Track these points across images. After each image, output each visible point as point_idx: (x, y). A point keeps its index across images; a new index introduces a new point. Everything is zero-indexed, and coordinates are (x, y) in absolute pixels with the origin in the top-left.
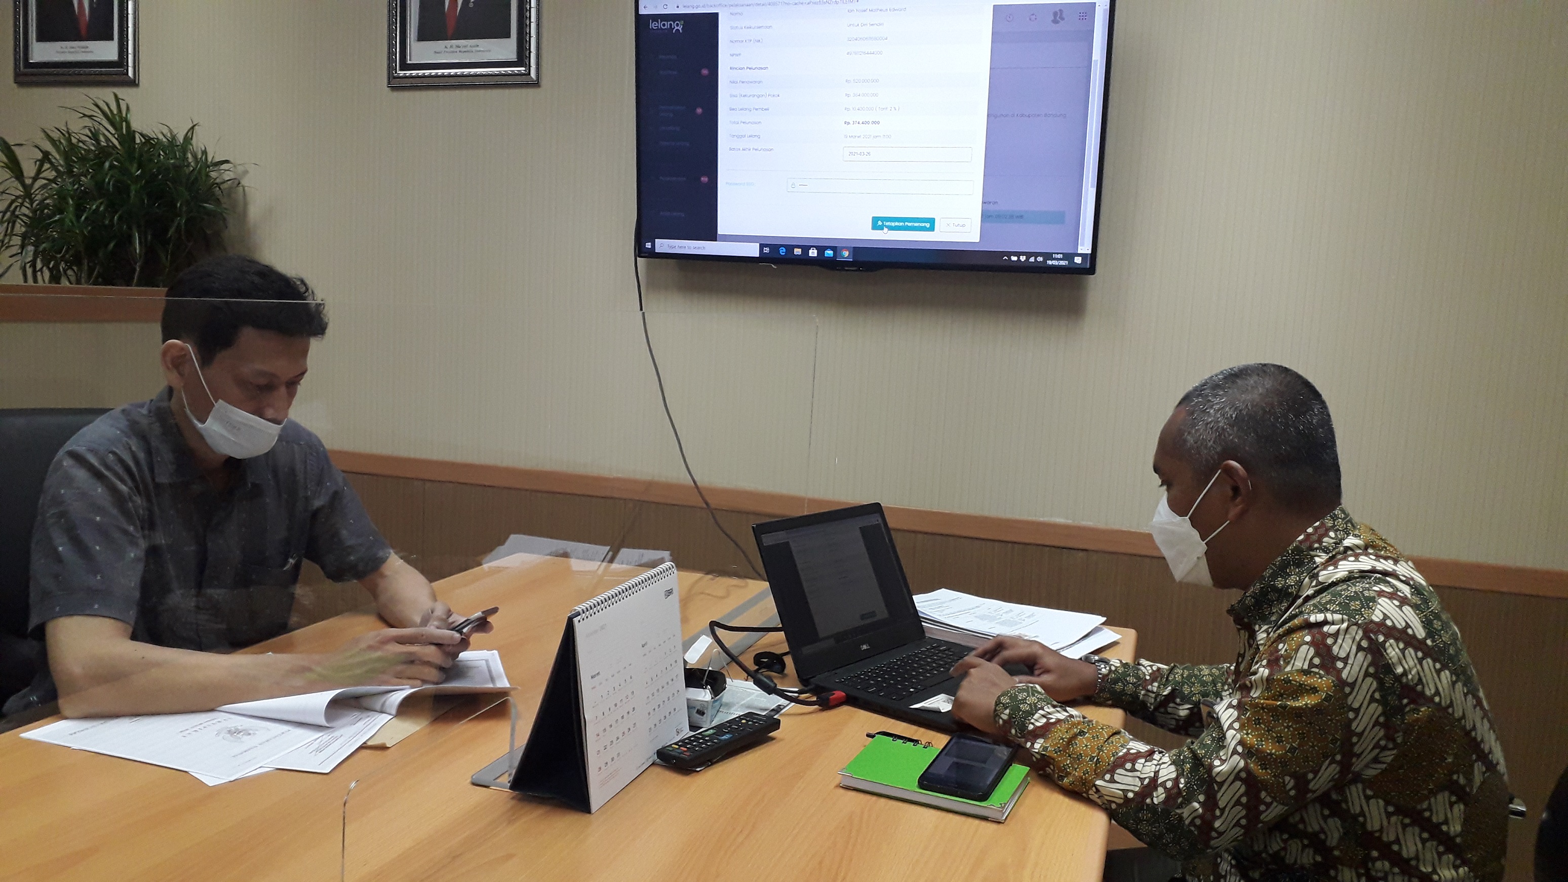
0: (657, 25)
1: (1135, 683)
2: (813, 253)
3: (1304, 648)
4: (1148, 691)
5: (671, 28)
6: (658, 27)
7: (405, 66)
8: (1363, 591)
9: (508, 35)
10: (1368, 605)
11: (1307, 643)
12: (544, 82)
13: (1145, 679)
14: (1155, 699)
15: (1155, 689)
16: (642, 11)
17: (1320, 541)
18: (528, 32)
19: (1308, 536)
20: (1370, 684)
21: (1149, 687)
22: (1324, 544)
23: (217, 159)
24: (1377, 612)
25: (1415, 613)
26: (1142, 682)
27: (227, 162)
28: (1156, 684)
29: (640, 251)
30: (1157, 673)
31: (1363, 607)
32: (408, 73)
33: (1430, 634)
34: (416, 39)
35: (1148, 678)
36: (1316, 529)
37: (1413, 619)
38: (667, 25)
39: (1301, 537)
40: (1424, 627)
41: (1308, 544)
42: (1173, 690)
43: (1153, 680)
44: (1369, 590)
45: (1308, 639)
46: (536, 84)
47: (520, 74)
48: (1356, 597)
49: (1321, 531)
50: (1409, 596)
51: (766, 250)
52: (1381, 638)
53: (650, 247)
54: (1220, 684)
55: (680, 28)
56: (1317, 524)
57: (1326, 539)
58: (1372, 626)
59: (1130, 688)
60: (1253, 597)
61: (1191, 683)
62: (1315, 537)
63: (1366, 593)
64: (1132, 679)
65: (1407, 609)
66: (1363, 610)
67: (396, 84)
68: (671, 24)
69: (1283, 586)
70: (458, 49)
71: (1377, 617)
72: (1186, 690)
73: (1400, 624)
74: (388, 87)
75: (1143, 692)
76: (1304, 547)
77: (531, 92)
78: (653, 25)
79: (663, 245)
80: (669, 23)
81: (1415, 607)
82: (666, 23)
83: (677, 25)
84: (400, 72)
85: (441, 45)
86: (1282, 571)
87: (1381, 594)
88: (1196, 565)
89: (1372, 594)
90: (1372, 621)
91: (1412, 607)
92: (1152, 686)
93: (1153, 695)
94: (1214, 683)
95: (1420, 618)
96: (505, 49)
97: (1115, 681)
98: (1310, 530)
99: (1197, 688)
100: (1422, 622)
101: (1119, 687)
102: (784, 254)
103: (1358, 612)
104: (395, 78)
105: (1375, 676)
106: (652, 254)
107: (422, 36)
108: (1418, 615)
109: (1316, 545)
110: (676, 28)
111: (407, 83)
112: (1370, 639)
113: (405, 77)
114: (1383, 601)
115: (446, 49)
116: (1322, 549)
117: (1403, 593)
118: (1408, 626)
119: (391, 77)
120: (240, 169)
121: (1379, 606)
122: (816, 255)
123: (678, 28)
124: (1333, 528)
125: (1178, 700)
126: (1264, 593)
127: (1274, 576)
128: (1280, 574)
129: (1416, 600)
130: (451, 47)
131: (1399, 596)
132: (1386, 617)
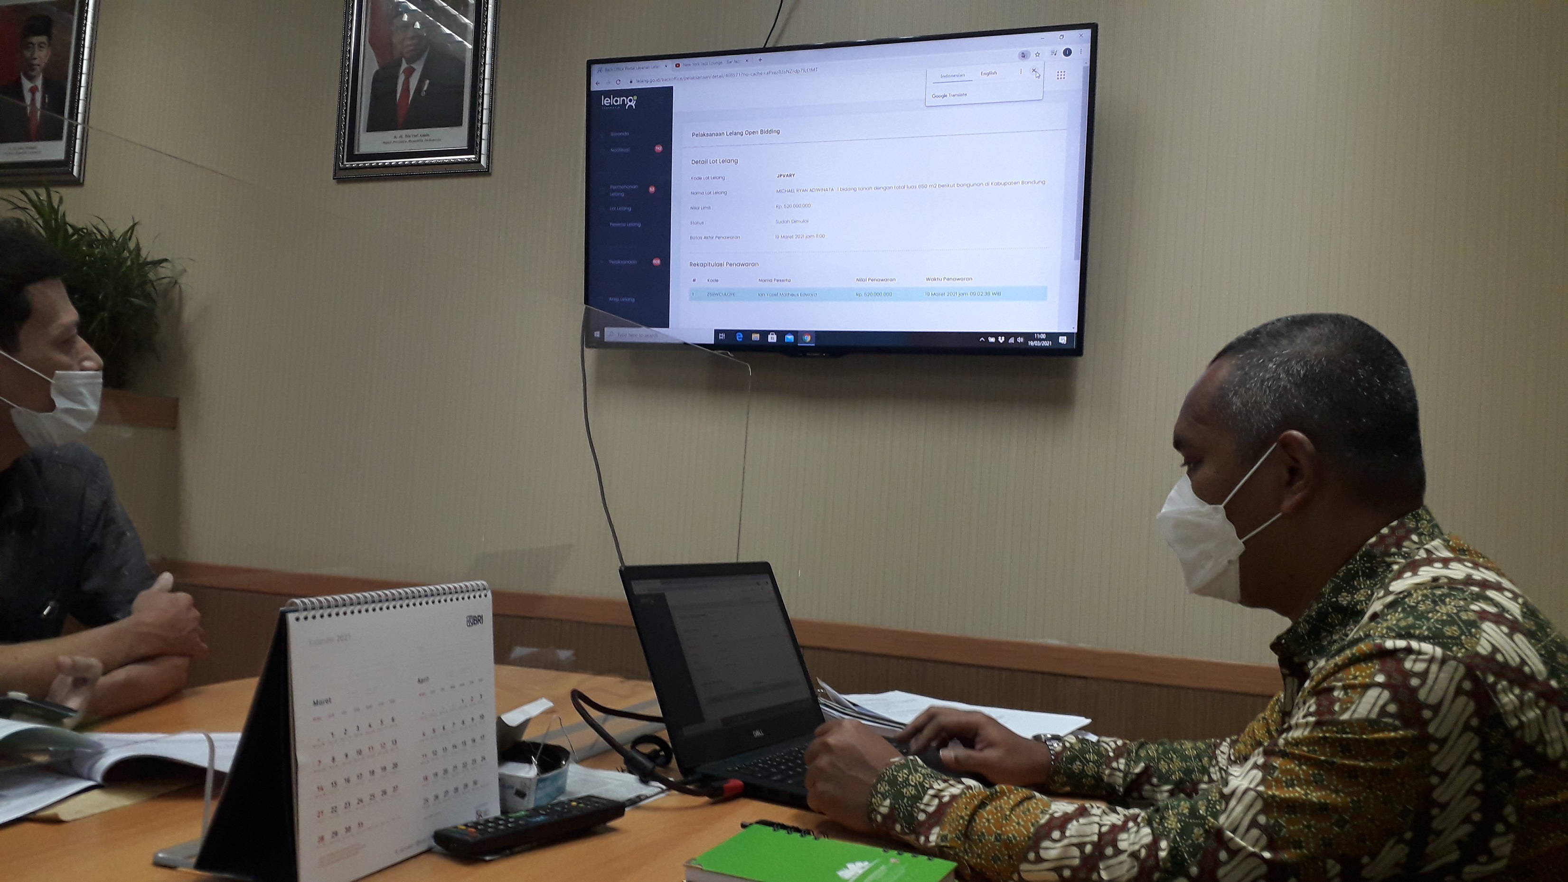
0: (609, 101)
1: (1097, 761)
2: (772, 338)
3: (1373, 693)
4: (1114, 769)
5: (624, 104)
6: (610, 103)
7: (352, 157)
8: (1459, 611)
9: (460, 124)
10: (1470, 633)
11: (1379, 685)
12: (496, 168)
13: (1109, 756)
14: (1124, 779)
15: (1122, 767)
16: (594, 88)
17: (1399, 546)
18: (480, 119)
19: (1383, 538)
20: (1471, 742)
21: (1114, 765)
22: (1404, 549)
23: (156, 258)
24: (1483, 642)
25: (1530, 643)
26: (1104, 759)
27: (166, 260)
28: (1122, 761)
29: (589, 339)
30: (1124, 749)
31: (1463, 633)
32: (354, 164)
33: (1553, 672)
34: (366, 130)
35: (1111, 754)
36: (1393, 530)
37: (1528, 652)
38: (620, 100)
39: (1373, 540)
40: (1545, 663)
41: (1382, 548)
42: (1147, 769)
43: (1117, 758)
44: (1466, 611)
45: (1380, 678)
46: (487, 173)
47: (469, 162)
48: (1451, 621)
49: (1401, 532)
50: (1520, 618)
51: (722, 336)
52: (1491, 679)
53: (598, 336)
54: (1206, 759)
55: (633, 104)
56: (1395, 523)
57: (1406, 543)
58: (1477, 661)
59: (1090, 769)
60: (1308, 622)
61: (1169, 758)
62: (1392, 540)
63: (1464, 616)
64: (1092, 757)
65: (1519, 638)
66: (1463, 637)
67: (342, 176)
68: (624, 100)
69: (1349, 603)
70: (408, 140)
71: (1483, 648)
72: (1163, 766)
73: (1514, 661)
74: (334, 179)
75: (1107, 772)
76: (1377, 551)
77: (481, 180)
78: (606, 102)
79: (613, 334)
80: (622, 99)
81: (1530, 635)
82: (619, 99)
83: (630, 101)
84: (345, 163)
85: (389, 135)
86: (1348, 584)
87: (1483, 615)
88: (1225, 572)
89: (1472, 616)
90: (1477, 654)
91: (1525, 635)
92: (1118, 762)
93: (1121, 775)
94: (1199, 757)
95: (1537, 651)
96: (457, 137)
97: (1072, 759)
98: (1385, 531)
99: (1177, 764)
100: (1541, 655)
101: (1077, 766)
102: (741, 340)
103: (1456, 641)
104: (341, 169)
105: (1477, 731)
106: (600, 344)
107: (372, 127)
108: (1534, 645)
109: (1393, 550)
110: (629, 103)
111: (352, 174)
112: (1475, 680)
113: (352, 168)
114: (1488, 626)
115: (395, 140)
116: (1401, 555)
117: (1511, 615)
118: (1523, 662)
119: (337, 169)
120: (179, 268)
121: (1484, 634)
122: (775, 340)
123: (631, 104)
124: (1415, 530)
125: (1155, 780)
126: (1322, 616)
127: (1337, 591)
128: (1345, 588)
129: (1530, 625)
130: (401, 137)
131: (1507, 619)
132: (1495, 650)
